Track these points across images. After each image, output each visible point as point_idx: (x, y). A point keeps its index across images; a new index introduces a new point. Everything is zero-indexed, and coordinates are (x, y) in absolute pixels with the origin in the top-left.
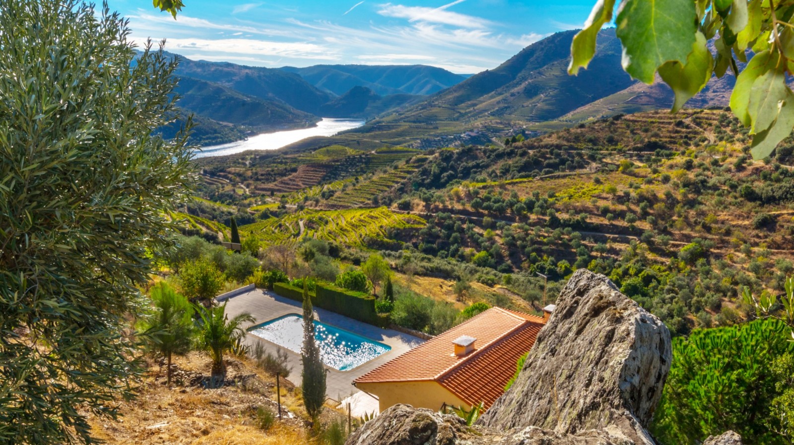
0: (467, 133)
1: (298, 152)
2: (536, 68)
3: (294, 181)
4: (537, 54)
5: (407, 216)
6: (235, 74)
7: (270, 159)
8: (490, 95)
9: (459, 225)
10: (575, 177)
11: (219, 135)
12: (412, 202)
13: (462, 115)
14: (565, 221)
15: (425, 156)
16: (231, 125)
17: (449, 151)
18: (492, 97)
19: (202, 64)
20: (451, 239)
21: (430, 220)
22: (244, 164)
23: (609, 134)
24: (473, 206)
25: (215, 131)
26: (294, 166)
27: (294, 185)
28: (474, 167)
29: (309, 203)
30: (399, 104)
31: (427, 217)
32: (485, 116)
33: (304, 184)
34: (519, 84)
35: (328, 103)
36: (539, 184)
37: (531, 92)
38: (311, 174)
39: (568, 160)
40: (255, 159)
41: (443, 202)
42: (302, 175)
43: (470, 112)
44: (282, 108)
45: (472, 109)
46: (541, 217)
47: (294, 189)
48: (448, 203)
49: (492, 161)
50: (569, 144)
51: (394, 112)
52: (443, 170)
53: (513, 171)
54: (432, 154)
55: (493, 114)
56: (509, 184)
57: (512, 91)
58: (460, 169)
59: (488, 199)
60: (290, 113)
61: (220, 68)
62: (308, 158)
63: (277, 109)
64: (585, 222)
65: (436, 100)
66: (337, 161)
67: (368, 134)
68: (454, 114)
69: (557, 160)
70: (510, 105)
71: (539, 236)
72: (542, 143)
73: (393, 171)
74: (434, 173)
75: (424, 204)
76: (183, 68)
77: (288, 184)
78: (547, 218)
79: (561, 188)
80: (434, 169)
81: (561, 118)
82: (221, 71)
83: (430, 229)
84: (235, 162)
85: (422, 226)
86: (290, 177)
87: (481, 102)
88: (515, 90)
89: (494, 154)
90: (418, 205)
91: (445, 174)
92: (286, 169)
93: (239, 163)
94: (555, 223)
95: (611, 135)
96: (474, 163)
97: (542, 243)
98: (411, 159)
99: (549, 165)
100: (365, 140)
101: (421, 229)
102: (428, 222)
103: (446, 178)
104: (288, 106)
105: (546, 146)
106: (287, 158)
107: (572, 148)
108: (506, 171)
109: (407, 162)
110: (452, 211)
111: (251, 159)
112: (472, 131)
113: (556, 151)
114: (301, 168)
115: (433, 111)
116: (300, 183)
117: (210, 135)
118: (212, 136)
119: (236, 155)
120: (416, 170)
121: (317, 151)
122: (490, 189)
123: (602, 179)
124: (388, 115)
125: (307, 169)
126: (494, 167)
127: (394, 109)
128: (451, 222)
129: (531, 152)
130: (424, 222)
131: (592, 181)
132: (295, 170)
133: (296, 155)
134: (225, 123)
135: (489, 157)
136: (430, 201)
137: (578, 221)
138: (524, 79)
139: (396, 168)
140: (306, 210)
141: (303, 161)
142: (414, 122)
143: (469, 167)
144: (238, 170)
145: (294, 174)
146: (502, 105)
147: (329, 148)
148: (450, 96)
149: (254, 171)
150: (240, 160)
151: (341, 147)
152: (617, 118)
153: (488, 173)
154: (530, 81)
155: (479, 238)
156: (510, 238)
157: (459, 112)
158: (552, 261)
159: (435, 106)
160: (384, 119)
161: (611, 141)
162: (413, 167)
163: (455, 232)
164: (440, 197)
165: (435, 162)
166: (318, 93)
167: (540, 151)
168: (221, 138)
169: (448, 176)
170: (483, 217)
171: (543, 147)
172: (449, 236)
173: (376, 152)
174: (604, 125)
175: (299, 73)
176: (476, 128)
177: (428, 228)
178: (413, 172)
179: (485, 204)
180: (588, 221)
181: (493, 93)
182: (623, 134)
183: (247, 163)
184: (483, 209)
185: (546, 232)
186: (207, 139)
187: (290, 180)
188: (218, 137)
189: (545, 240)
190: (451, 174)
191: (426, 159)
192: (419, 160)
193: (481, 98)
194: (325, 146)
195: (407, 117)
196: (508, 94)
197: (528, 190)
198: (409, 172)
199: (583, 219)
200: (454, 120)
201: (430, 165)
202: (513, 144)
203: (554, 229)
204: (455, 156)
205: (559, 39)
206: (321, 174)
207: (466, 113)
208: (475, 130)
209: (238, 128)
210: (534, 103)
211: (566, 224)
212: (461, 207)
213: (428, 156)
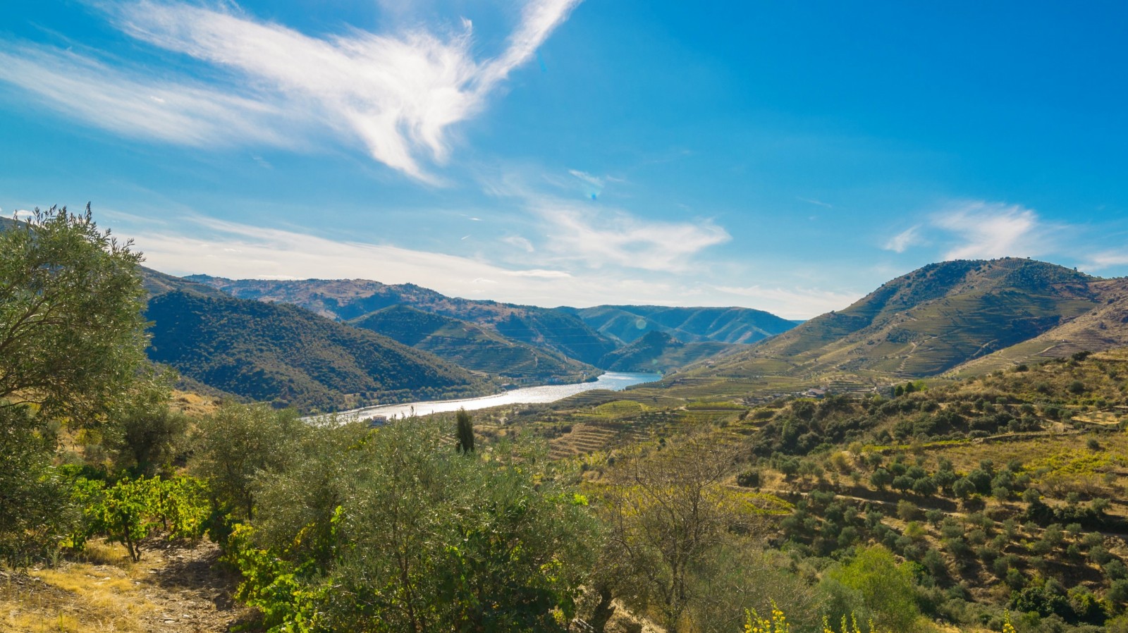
0: (810, 391)
1: (573, 407)
2: (903, 309)
3: (566, 444)
4: (904, 291)
5: (756, 496)
6: (497, 314)
7: (534, 415)
8: (838, 342)
9: (854, 514)
10: (1049, 439)
11: (468, 387)
12: (761, 474)
13: (798, 369)
14: (1062, 512)
15: (770, 410)
16: (485, 375)
17: (807, 403)
18: (841, 346)
19: (458, 302)
20: (841, 537)
21: (800, 502)
22: (497, 422)
23: (1072, 381)
24: (874, 482)
25: (464, 382)
26: (566, 424)
27: (565, 450)
28: (849, 426)
29: (588, 473)
30: (709, 354)
31: (793, 499)
32: (833, 369)
33: (579, 449)
34: (877, 328)
35: (614, 352)
36: (983, 449)
37: (897, 339)
38: (591, 435)
39: (1012, 419)
40: (513, 414)
41: (819, 474)
42: (577, 436)
43: (810, 365)
44: (553, 356)
45: (812, 361)
46: (1008, 503)
47: (565, 456)
48: (828, 476)
49: (878, 418)
50: (1007, 394)
51: (702, 364)
52: (802, 430)
53: (919, 433)
54: (780, 407)
55: (843, 368)
56: (929, 448)
57: (870, 338)
58: (827, 429)
59: (900, 471)
60: (564, 362)
61: (479, 306)
62: (587, 415)
63: (547, 357)
64: (1104, 515)
65: (762, 349)
66: (630, 419)
67: (669, 390)
68: (787, 367)
69: (992, 418)
70: (867, 356)
71: (1018, 538)
72: (958, 393)
73: (719, 430)
74: (787, 433)
75: (784, 476)
76: (434, 305)
77: (557, 449)
78: (1025, 506)
79: (1029, 457)
80: (786, 428)
81: (944, 375)
82: (480, 310)
83: (800, 518)
84: (484, 419)
85: (785, 513)
86: (560, 439)
87: (826, 352)
88: (874, 337)
89: (881, 407)
90: (772, 478)
91: (804, 436)
92: (555, 428)
93: (490, 420)
94: (1041, 515)
95: (1075, 381)
96: (850, 420)
97: (1022, 551)
98: (747, 413)
99: (977, 426)
100: (664, 396)
101: (784, 517)
102: (795, 508)
103: (805, 442)
104: (560, 354)
105: (966, 397)
106: (557, 415)
107: (1012, 400)
108: (904, 434)
109: (742, 417)
110: (837, 489)
111: (507, 414)
112: (818, 387)
113: (986, 404)
114: (577, 427)
115: (758, 362)
116: (574, 449)
117: (455, 387)
118: (459, 388)
119: (487, 409)
120: (758, 429)
121: (599, 407)
122: (900, 455)
123: (1103, 444)
124: (694, 368)
125: (586, 428)
126: (884, 427)
127: (702, 362)
128: (837, 507)
129: (944, 406)
130: (788, 505)
131: (1084, 446)
132: (568, 430)
133: (570, 411)
134: (476, 373)
135: (872, 412)
136: (794, 471)
137: (1089, 511)
138: (886, 322)
139: (724, 425)
140: (583, 483)
141: (581, 419)
142: (732, 376)
143: (842, 427)
144: (487, 428)
145: (566, 435)
146: (855, 356)
147: (616, 403)
148: (781, 345)
149: (510, 430)
150: (492, 417)
151: (633, 403)
152: (1082, 356)
153: (875, 436)
154: (896, 325)
155: (895, 538)
156: (959, 539)
157: (794, 365)
158: (1054, 586)
159: (759, 356)
160: (690, 372)
161: (1078, 389)
162: (752, 424)
163: (847, 525)
164: (812, 467)
165: (787, 418)
166: (601, 339)
167: (959, 405)
168: (470, 390)
169: (808, 439)
170: (897, 501)
171: (962, 398)
172: (837, 533)
173: (687, 408)
174: (1061, 367)
175: (579, 314)
176: (823, 384)
177: (796, 516)
178: (753, 432)
179: (897, 479)
180: (1109, 513)
181: (842, 340)
182: (1097, 381)
183: (502, 420)
184: (894, 487)
185: (1030, 531)
186: (452, 391)
187: (561, 443)
188: (466, 390)
189: (1030, 546)
190: (813, 436)
191: (773, 413)
192: (760, 415)
193: (826, 348)
194: (611, 401)
195: (722, 370)
196: (864, 342)
197: (967, 457)
198: (744, 432)
199: (1100, 508)
200: (788, 374)
201: (778, 422)
202: (911, 394)
203: (1044, 526)
204: (817, 410)
205: (932, 272)
206: (606, 435)
207: (804, 367)
208: (823, 388)
209: (494, 379)
210: (902, 353)
211: (1065, 519)
212: (851, 484)
213: (774, 410)
